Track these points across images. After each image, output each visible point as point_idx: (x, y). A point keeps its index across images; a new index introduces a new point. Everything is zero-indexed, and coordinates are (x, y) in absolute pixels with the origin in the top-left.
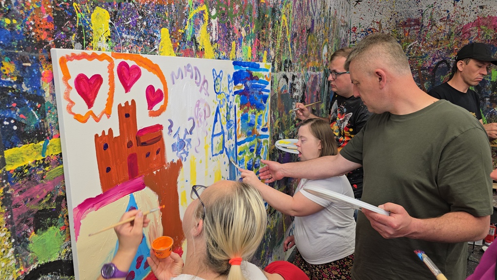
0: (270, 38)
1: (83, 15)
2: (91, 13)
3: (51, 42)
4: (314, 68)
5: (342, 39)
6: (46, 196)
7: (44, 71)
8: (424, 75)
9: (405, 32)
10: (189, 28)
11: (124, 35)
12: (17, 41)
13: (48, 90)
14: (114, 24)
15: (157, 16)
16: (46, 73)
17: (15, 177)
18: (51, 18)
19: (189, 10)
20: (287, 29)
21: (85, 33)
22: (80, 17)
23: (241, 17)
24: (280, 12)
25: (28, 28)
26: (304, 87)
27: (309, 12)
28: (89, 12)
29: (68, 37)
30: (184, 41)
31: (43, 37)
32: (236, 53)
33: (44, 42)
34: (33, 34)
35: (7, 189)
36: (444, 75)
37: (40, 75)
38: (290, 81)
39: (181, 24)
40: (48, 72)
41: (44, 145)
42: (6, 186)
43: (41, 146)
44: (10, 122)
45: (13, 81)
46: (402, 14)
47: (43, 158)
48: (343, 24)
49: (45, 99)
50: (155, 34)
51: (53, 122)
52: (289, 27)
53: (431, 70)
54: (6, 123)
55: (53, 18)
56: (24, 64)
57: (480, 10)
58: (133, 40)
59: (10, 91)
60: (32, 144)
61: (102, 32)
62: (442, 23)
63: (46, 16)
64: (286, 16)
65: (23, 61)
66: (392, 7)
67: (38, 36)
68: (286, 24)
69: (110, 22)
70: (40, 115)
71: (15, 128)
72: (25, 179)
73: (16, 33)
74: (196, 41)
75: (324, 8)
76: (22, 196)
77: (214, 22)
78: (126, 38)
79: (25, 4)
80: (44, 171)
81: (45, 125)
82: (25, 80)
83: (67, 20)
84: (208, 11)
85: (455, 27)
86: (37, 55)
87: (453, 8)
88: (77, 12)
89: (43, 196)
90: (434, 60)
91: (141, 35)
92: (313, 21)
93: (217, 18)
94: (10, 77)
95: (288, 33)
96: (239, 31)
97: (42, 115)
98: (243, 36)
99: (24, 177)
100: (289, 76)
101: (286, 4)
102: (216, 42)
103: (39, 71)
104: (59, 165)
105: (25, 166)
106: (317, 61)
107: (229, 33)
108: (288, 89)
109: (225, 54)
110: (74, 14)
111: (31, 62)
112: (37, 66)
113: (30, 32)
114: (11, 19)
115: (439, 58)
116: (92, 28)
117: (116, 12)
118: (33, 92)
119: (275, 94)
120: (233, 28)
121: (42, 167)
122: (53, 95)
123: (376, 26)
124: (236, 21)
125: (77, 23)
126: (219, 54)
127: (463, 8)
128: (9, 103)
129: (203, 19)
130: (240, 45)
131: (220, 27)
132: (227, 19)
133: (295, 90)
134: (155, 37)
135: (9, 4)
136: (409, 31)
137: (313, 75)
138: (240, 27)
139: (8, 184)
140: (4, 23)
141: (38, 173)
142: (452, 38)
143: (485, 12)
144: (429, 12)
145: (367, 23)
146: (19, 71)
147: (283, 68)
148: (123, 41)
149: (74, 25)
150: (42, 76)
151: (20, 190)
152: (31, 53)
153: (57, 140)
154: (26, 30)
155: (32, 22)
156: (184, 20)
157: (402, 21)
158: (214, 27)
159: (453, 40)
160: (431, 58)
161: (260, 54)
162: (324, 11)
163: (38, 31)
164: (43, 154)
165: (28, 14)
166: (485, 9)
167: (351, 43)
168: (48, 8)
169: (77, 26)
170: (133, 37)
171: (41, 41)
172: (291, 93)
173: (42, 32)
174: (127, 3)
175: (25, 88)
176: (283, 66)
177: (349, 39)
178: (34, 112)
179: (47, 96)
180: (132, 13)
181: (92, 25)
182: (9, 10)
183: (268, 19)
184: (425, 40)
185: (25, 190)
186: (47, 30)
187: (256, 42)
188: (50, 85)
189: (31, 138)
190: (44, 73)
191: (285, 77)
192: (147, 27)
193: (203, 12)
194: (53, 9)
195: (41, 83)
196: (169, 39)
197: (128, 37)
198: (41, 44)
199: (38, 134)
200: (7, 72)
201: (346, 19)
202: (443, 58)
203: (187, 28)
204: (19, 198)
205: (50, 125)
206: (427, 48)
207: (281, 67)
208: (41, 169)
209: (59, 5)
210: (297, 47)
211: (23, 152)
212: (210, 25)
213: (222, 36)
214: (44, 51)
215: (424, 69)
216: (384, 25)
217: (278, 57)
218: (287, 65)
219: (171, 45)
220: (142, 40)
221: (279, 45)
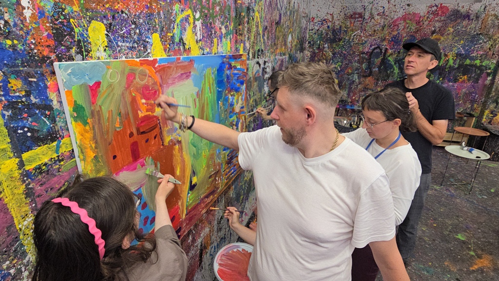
0: (245, 32)
1: (81, 29)
2: (88, 26)
3: (53, 57)
4: (281, 54)
5: (303, 28)
6: (64, 185)
7: (49, 83)
8: (363, 58)
9: (351, 23)
10: (176, 31)
11: (120, 44)
12: (20, 60)
13: (55, 99)
14: (110, 35)
15: (148, 23)
16: (52, 85)
17: (34, 173)
18: (51, 35)
19: (176, 16)
20: (260, 23)
21: (84, 45)
22: (78, 31)
23: (221, 17)
24: (254, 10)
25: (30, 47)
26: (273, 69)
27: (277, 8)
28: (86, 26)
29: (69, 51)
30: (173, 43)
31: (45, 53)
32: (217, 48)
33: (47, 58)
34: (36, 51)
35: (29, 184)
36: (377, 58)
37: (46, 87)
38: (262, 66)
39: (170, 28)
40: (54, 83)
41: (57, 145)
42: (27, 182)
43: (54, 146)
44: (23, 129)
45: (21, 95)
46: (350, 8)
47: (57, 155)
48: (304, 15)
49: (54, 107)
50: (147, 40)
51: (63, 125)
52: (261, 21)
53: (369, 54)
54: (19, 131)
55: (53, 35)
56: (30, 79)
57: (407, 7)
58: (128, 47)
59: (20, 104)
60: (47, 145)
61: (99, 43)
62: (379, 17)
63: (46, 34)
64: (259, 13)
65: (28, 76)
66: (342, 2)
67: (41, 53)
68: (259, 19)
69: (106, 33)
70: (50, 121)
71: (29, 134)
72: (44, 174)
73: (19, 53)
74: (183, 43)
75: (289, 3)
76: (43, 188)
77: (199, 24)
78: (122, 46)
79: (23, 25)
80: (59, 165)
81: (56, 128)
82: (33, 93)
83: (66, 36)
84: (193, 15)
85: (388, 21)
86: (41, 69)
87: (387, 5)
88: (74, 27)
89: (61, 185)
90: (371, 46)
91: (135, 42)
92: (280, 15)
93: (200, 20)
94: (18, 92)
95: (260, 27)
96: (220, 29)
97: (52, 120)
98: (223, 33)
99: (42, 173)
100: (261, 62)
101: (259, 2)
102: (200, 40)
103: (45, 83)
104: (72, 159)
105: (42, 163)
106: (283, 48)
107: (211, 32)
108: (261, 73)
109: (208, 50)
110: (72, 29)
111: (37, 77)
112: (43, 80)
113: (32, 50)
114: (12, 40)
115: (375, 45)
116: (90, 40)
117: (111, 24)
118: (42, 102)
119: (250, 78)
120: (215, 27)
121: (58, 162)
122: (61, 102)
123: (329, 17)
124: (217, 21)
125: (76, 37)
126: (204, 50)
127: (395, 5)
128: (21, 115)
129: (188, 22)
130: (221, 41)
131: (204, 27)
132: (210, 20)
133: (266, 72)
134: (147, 42)
135: (8, 27)
136: (354, 23)
137: (280, 59)
138: (220, 26)
139: (29, 180)
140: (6, 45)
141: (54, 168)
142: (385, 29)
143: (411, 10)
144: (370, 7)
145: (323, 15)
146: (26, 86)
147: (256, 56)
148: (119, 48)
149: (72, 39)
150: (48, 88)
151: (40, 183)
152: (35, 68)
153: (68, 138)
154: (28, 49)
155: (32, 40)
156: (172, 25)
157: (349, 14)
158: (198, 28)
159: (386, 31)
160: (369, 45)
161: (237, 46)
162: (289, 6)
163: (40, 48)
164: (57, 152)
165: (27, 33)
166: (411, 6)
167: (310, 30)
168: (47, 26)
169: (76, 40)
170: (128, 44)
171: (44, 57)
172: (263, 75)
173: (43, 48)
174: (120, 15)
175: (33, 100)
176: (256, 54)
177: (308, 27)
178: (45, 119)
179: (55, 104)
180: (125, 23)
181: (89, 38)
182: (9, 31)
183: (244, 17)
184: (365, 30)
185: (45, 183)
186: (48, 46)
187: (234, 37)
188: (56, 95)
189: (45, 140)
190: (50, 85)
191: (258, 63)
192: (140, 34)
193: (189, 16)
194: (52, 26)
195: (48, 94)
196: (160, 43)
197: (124, 44)
198: (44, 59)
199: (51, 136)
200: (15, 88)
201: (307, 11)
202: (377, 45)
203: (175, 31)
204: (41, 190)
205: (61, 128)
206: (367, 37)
207: (255, 56)
208: (57, 164)
209: (57, 23)
210: (268, 38)
211: (39, 153)
212: (195, 27)
213: (205, 35)
214: (48, 65)
215: (363, 53)
216: (335, 16)
217: (252, 48)
218: (259, 53)
219: (162, 47)
220: (136, 46)
221: (253, 38)
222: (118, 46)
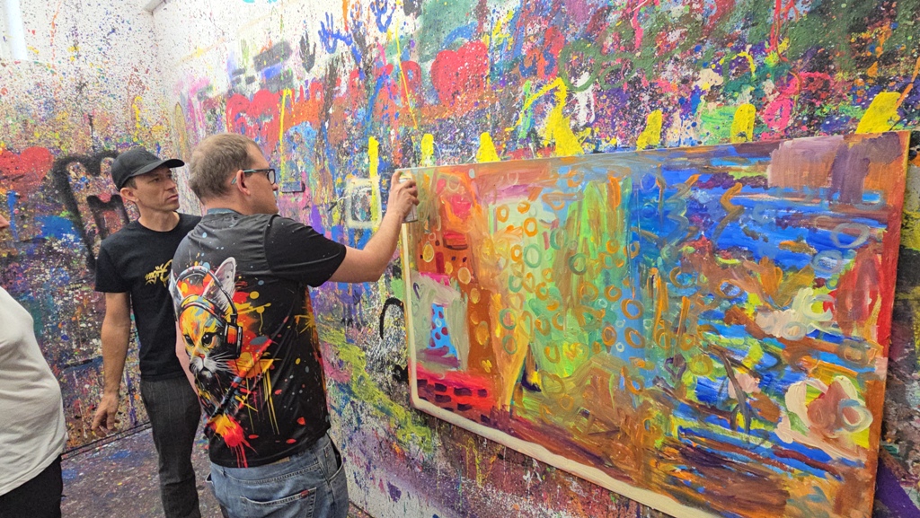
10: (523, 123)
14: (436, 144)
19: (524, 99)
23: (696, 50)
28: (420, 140)
29: (408, 160)
30: (515, 140)
32: (664, 133)
50: (473, 142)
55: (402, 150)
61: (427, 152)
63: (399, 150)
69: (433, 142)
74: (536, 137)
77: (585, 95)
78: (445, 152)
84: (567, 84)
91: (458, 146)
96: (683, 82)
98: (706, 88)
110: (412, 144)
116: (422, 151)
117: (438, 133)
120: (655, 84)
125: (414, 150)
130: (690, 112)
132: (629, 75)
134: (473, 145)
138: (687, 73)
148: (443, 155)
156: (515, 115)
158: (583, 102)
161: (826, 110)
173: (397, 160)
180: (450, 129)
192: (465, 137)
193: (556, 89)
196: (492, 144)
203: (520, 123)
209: (405, 141)
212: (572, 103)
219: (494, 149)
222: (442, 153)
